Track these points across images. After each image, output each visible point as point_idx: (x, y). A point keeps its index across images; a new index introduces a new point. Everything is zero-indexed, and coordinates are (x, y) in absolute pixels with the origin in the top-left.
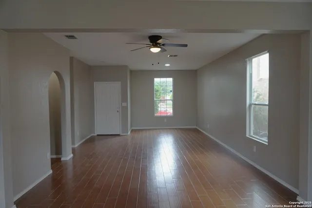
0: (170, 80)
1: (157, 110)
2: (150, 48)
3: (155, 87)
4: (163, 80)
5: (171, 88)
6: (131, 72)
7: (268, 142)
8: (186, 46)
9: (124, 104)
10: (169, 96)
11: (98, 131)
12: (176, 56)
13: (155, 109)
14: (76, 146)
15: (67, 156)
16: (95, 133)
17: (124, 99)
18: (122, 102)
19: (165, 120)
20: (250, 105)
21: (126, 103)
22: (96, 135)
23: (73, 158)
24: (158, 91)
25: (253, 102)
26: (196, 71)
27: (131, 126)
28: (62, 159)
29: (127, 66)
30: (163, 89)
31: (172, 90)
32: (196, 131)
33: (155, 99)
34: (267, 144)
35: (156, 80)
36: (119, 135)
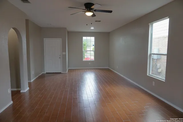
0: (93, 39)
1: (84, 57)
2: (85, 13)
3: (83, 43)
4: (89, 38)
5: (93, 43)
6: (68, 32)
7: (165, 80)
9: (64, 53)
10: (92, 48)
11: (47, 70)
12: (100, 21)
13: (83, 56)
14: (32, 81)
15: (25, 89)
16: (44, 72)
17: (64, 50)
18: (62, 52)
19: (90, 63)
20: (150, 55)
21: (65, 53)
22: (45, 73)
23: (30, 90)
25: (152, 53)
27: (68, 67)
28: (21, 92)
29: (66, 28)
31: (94, 44)
32: (108, 70)
33: (83, 50)
34: (165, 81)
35: (84, 38)
36: (60, 73)
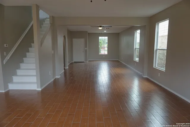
0: (106, 38)
1: (100, 52)
2: (98, 28)
3: (99, 41)
4: (103, 37)
5: (107, 41)
6: (89, 33)
8: (111, 27)
9: (86, 49)
10: (106, 45)
11: (75, 60)
17: (86, 46)
18: (85, 48)
19: (104, 56)
22: (74, 62)
24: (100, 43)
26: (119, 34)
29: (87, 32)
30: (103, 42)
31: (107, 42)
33: (99, 47)
35: (100, 38)
36: (84, 62)
